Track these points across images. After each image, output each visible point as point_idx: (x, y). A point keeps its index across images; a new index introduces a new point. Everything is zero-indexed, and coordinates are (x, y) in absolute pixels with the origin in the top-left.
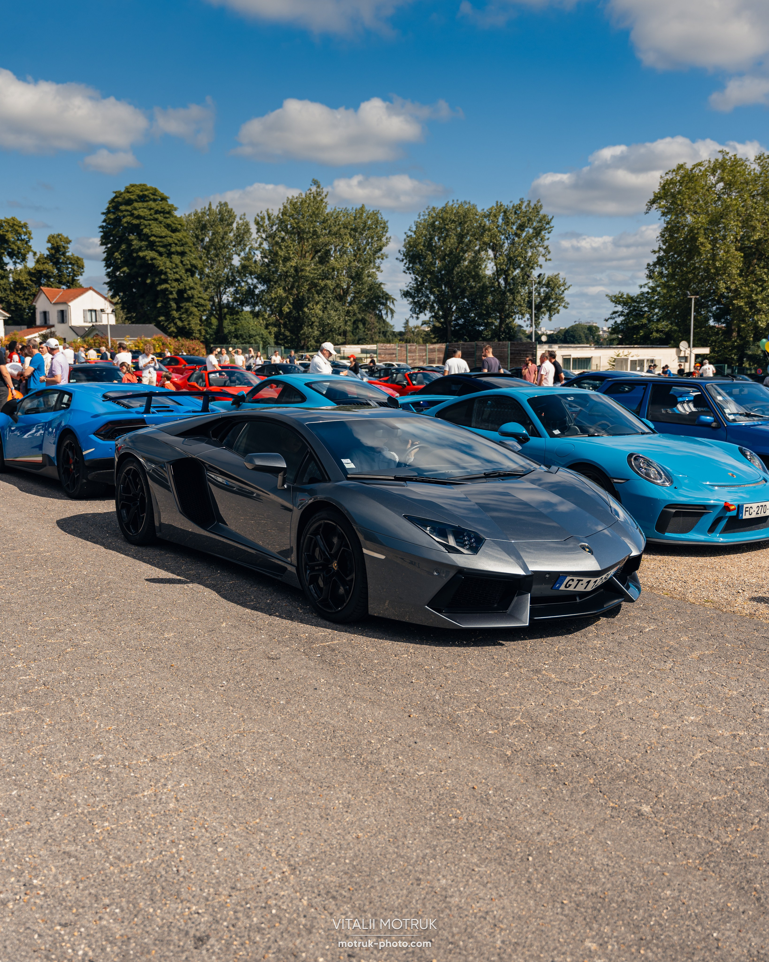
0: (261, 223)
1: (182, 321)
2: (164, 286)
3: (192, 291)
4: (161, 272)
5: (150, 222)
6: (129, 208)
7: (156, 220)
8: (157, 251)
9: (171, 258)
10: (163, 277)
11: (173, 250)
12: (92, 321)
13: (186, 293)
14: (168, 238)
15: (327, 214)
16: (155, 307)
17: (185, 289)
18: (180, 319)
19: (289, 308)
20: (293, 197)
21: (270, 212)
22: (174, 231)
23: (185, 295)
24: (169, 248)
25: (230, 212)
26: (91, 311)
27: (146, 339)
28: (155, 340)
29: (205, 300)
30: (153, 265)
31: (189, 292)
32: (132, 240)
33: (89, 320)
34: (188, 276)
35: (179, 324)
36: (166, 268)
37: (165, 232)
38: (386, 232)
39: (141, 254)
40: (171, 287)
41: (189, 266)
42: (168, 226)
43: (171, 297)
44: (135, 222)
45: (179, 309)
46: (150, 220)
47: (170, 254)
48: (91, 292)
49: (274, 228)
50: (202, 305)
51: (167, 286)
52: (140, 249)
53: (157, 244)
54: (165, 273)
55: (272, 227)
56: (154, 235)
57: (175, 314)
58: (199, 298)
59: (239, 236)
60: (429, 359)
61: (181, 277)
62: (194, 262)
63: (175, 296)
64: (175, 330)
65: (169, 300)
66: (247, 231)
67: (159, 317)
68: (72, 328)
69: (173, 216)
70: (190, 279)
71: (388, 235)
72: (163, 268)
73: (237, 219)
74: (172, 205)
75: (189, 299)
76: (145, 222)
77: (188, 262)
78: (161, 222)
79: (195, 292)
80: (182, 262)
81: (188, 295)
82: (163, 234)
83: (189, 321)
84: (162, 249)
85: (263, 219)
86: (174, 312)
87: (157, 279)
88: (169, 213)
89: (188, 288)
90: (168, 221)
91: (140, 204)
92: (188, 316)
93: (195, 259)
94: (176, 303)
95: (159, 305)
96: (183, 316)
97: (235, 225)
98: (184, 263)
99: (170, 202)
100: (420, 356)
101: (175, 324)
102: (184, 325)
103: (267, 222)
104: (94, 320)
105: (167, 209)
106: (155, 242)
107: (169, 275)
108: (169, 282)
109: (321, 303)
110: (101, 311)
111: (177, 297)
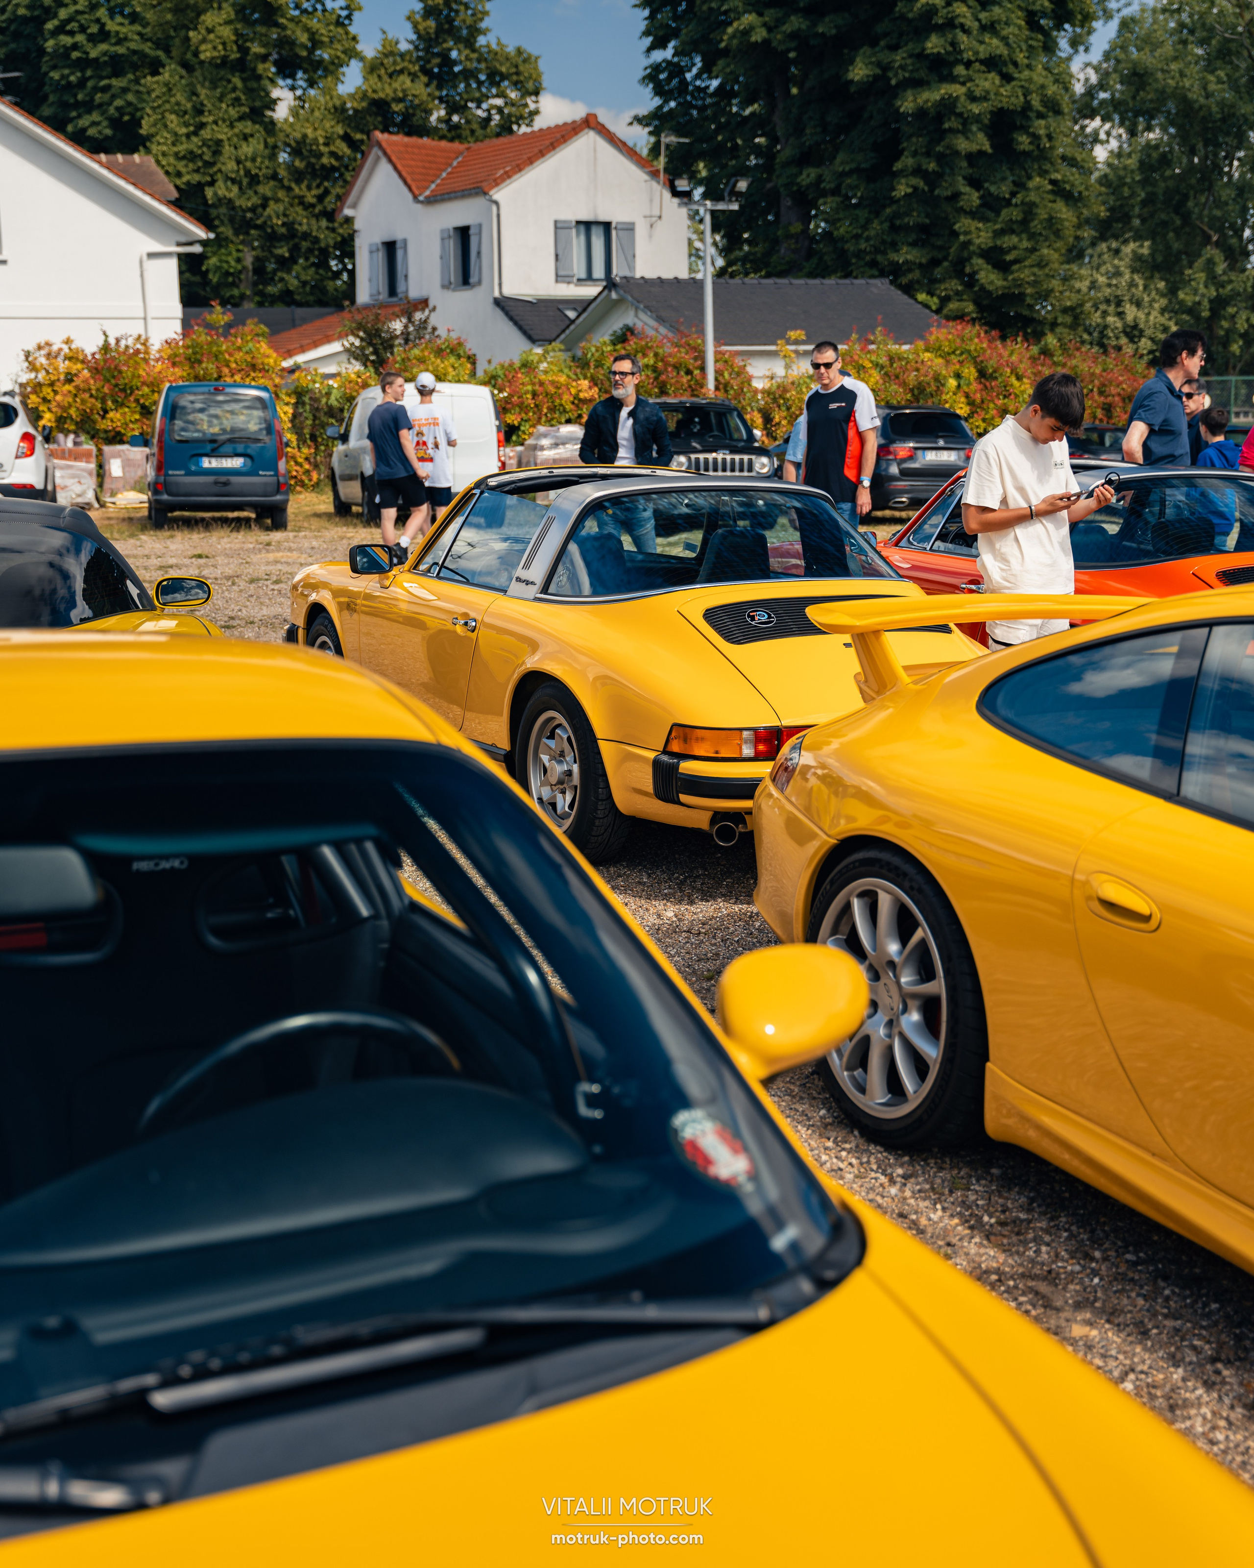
1: (1003, 267)
2: (930, 95)
4: (929, 22)
10: (933, 45)
12: (589, 278)
13: (1025, 129)
16: (882, 197)
17: (1027, 107)
18: (994, 255)
26: (587, 226)
27: (894, 347)
28: (936, 350)
31: (1040, 127)
33: (579, 268)
43: (961, 145)
45: (989, 207)
48: (589, 139)
54: (946, 27)
61: (1009, 48)
63: (981, 142)
65: (948, 160)
68: (504, 304)
81: (1033, 139)
83: (1038, 266)
86: (969, 223)
87: (903, 59)
89: (1036, 101)
92: (1037, 237)
94: (978, 179)
96: (1013, 239)
101: (970, 281)
104: (599, 271)
107: (962, 37)
108: (962, 70)
110: (630, 228)
111: (987, 147)
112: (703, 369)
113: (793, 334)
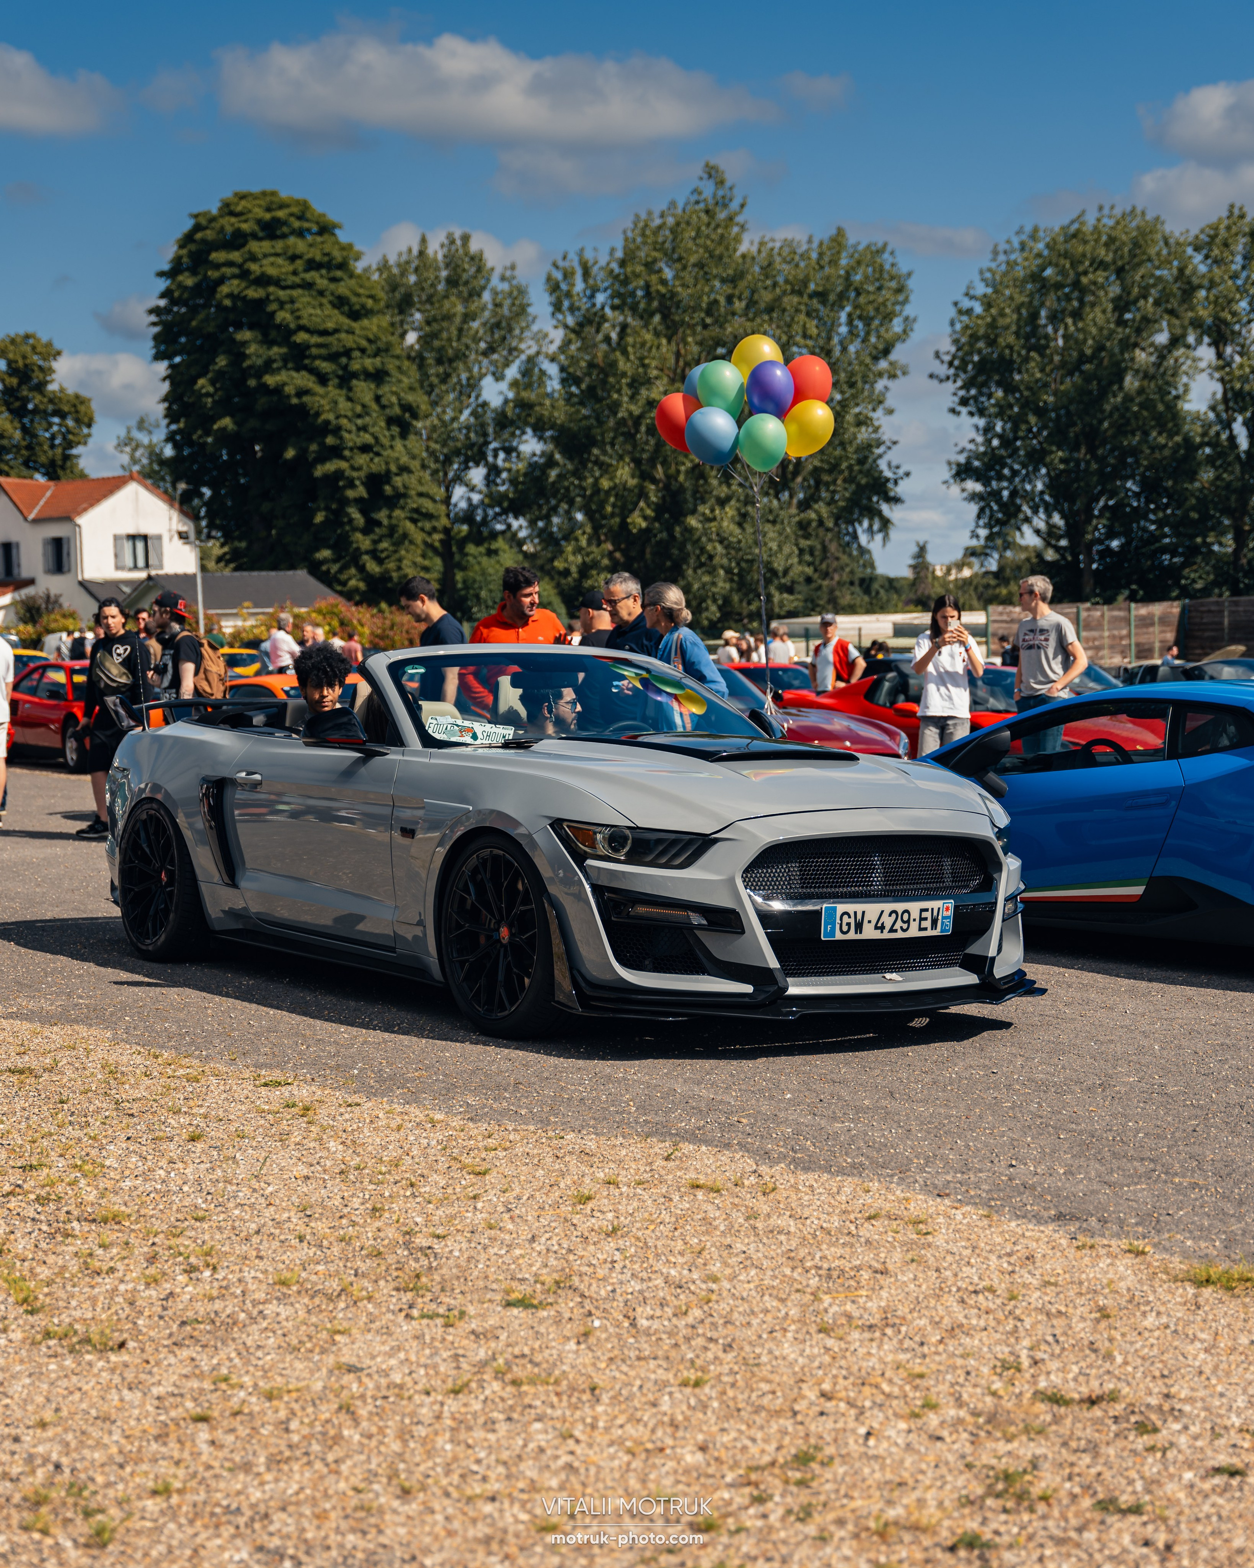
0: (564, 287)
1: (380, 561)
2: (331, 467)
3: (405, 476)
4: (327, 428)
5: (295, 293)
6: (236, 256)
7: (308, 286)
8: (312, 371)
9: (350, 389)
10: (330, 440)
11: (355, 366)
12: (135, 567)
14: (343, 336)
15: (744, 256)
16: (308, 522)
17: (388, 472)
18: (374, 554)
19: (645, 518)
20: (650, 213)
21: (589, 255)
22: (355, 315)
23: (388, 489)
24: (344, 360)
25: (477, 260)
26: (133, 538)
29: (434, 501)
30: (302, 411)
31: (398, 481)
32: (244, 344)
33: (129, 562)
34: (393, 438)
35: (372, 567)
36: (337, 418)
37: (334, 319)
38: (906, 301)
39: (270, 380)
40: (353, 468)
41: (397, 410)
42: (340, 302)
43: (350, 494)
44: (253, 293)
45: (371, 525)
46: (293, 287)
47: (346, 379)
48: (132, 487)
49: (600, 298)
50: (429, 516)
51: (344, 465)
52: (268, 367)
53: (314, 351)
54: (337, 431)
55: (592, 296)
56: (301, 328)
57: (364, 542)
58: (421, 495)
59: (498, 325)
60: (1138, 645)
61: (376, 439)
62: (410, 398)
63: (361, 491)
64: (362, 586)
65: (345, 502)
66: (521, 310)
67: (318, 549)
68: (84, 585)
69: (351, 276)
70: (398, 444)
71: (909, 310)
72: (331, 417)
73: (495, 281)
74: (350, 247)
75: (395, 500)
76: (282, 294)
77: (394, 399)
78: (321, 293)
79: (411, 480)
80: (378, 399)
81: (394, 488)
82: (330, 325)
83: (400, 560)
84: (325, 366)
85: (568, 275)
86: (359, 536)
87: (314, 447)
88: (343, 266)
89: (393, 468)
90: (342, 289)
91: (266, 246)
92: (398, 544)
93: (411, 389)
94: (363, 512)
95: (319, 518)
96: (384, 545)
97: (486, 296)
98: (384, 401)
99: (343, 236)
100: (1113, 637)
101: (362, 569)
102: (387, 571)
103: (579, 286)
104: (141, 562)
105: (338, 255)
106: (308, 347)
107: (346, 435)
108: (347, 453)
109: (733, 502)
110: (159, 538)
111: (365, 495)
112: (197, 622)
113: (246, 604)
